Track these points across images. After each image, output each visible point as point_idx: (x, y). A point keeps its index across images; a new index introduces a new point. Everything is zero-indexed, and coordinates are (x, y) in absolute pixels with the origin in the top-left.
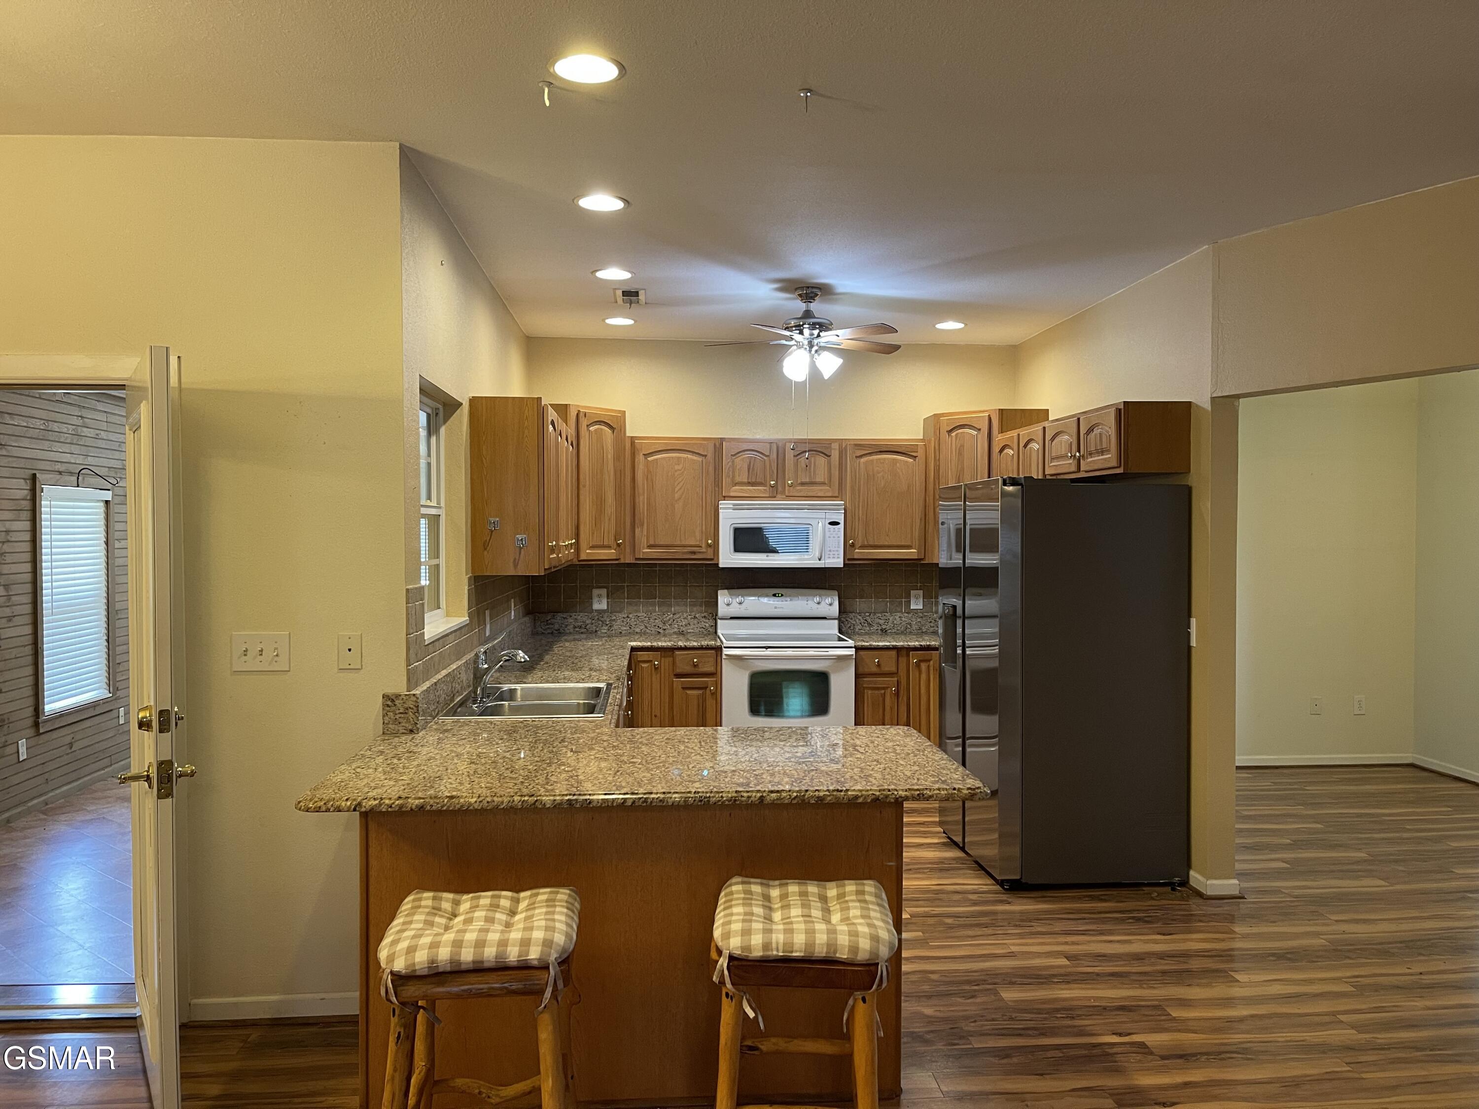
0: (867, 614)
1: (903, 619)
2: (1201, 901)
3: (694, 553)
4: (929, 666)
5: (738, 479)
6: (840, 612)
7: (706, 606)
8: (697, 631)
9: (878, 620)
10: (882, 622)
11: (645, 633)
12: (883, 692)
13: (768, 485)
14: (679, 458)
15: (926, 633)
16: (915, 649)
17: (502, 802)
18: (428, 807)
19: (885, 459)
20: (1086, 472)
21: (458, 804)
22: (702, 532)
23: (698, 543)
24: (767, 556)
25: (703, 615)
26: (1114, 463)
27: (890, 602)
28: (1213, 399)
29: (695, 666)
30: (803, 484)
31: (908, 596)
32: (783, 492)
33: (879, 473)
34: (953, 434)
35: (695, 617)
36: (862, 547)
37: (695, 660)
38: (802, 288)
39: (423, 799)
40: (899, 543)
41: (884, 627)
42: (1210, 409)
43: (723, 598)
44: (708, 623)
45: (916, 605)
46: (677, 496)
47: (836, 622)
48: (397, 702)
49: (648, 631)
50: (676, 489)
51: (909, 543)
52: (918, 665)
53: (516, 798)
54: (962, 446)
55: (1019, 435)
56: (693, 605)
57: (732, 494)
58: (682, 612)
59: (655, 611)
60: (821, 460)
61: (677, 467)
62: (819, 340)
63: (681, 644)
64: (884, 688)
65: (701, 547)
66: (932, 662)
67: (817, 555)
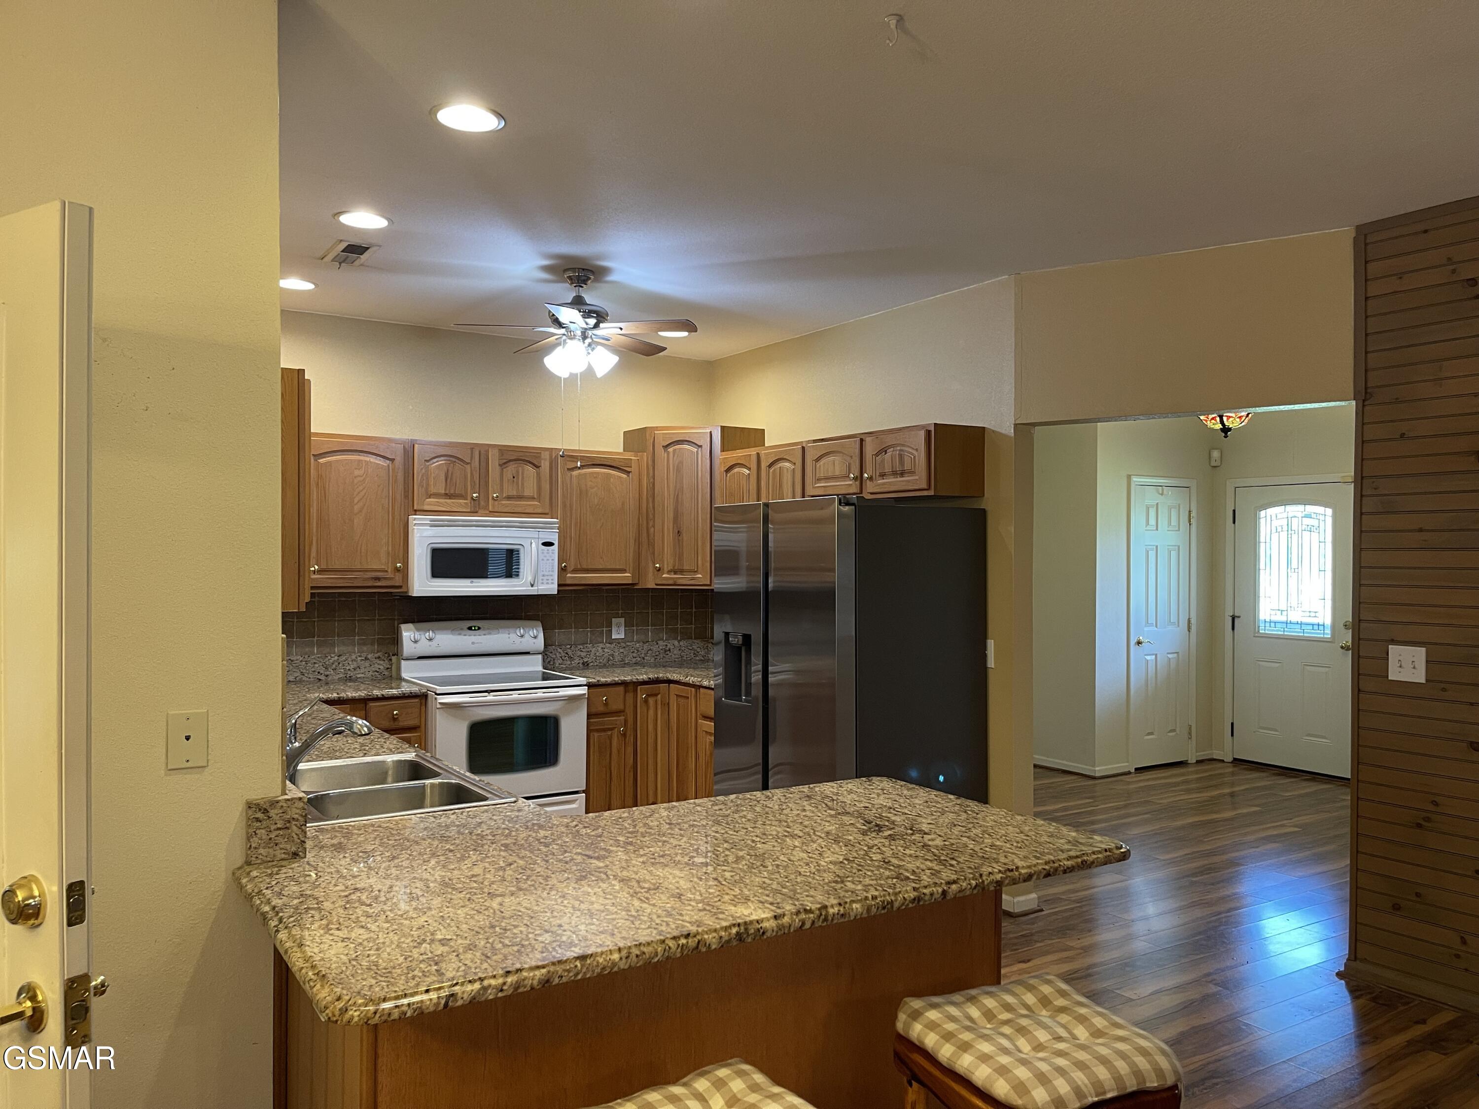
0: (569, 646)
1: (606, 650)
2: (1012, 920)
3: (378, 579)
4: (656, 701)
5: (433, 490)
6: (546, 645)
7: (379, 644)
8: (369, 675)
9: (579, 653)
10: (583, 654)
11: (301, 681)
12: (609, 733)
13: (469, 498)
14: (359, 461)
15: (628, 664)
16: (644, 683)
17: (656, 954)
18: (556, 981)
19: (598, 473)
20: (872, 493)
21: (597, 966)
22: (388, 553)
23: (383, 567)
24: (472, 582)
25: (376, 655)
26: (924, 485)
27: (591, 631)
28: (1016, 425)
29: (394, 719)
30: (509, 498)
31: (610, 625)
32: (486, 507)
33: (592, 488)
34: (671, 450)
35: (366, 659)
36: (575, 571)
37: (395, 712)
38: (573, 270)
39: (543, 967)
40: (613, 567)
41: (585, 660)
42: (1013, 435)
43: (408, 633)
44: (382, 665)
45: (618, 634)
46: (356, 509)
47: (540, 656)
48: (272, 813)
49: (304, 678)
50: (356, 501)
51: (624, 567)
52: (646, 701)
53: (672, 944)
54: (681, 463)
55: (758, 454)
56: (363, 643)
57: (426, 508)
58: (350, 653)
59: (313, 654)
60: (530, 470)
61: (357, 473)
62: (596, 332)
63: (377, 693)
64: (612, 729)
65: (387, 571)
66: (659, 696)
67: (530, 579)
